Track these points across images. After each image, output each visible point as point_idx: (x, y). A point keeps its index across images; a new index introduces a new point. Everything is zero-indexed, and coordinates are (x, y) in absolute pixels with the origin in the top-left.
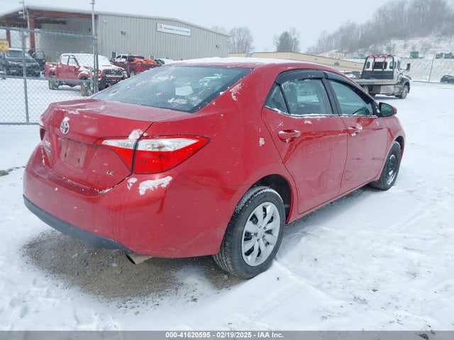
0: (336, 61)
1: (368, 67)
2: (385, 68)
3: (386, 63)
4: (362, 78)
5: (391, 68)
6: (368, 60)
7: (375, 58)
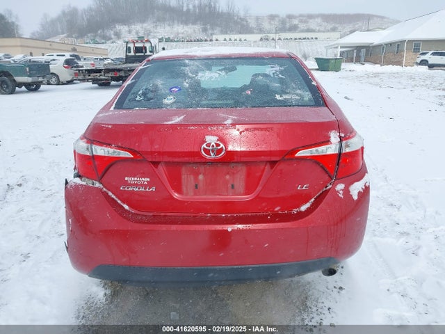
0: (72, 47)
1: (130, 52)
2: (146, 52)
3: (145, 47)
4: (126, 63)
5: (150, 52)
6: (128, 45)
7: (134, 43)
